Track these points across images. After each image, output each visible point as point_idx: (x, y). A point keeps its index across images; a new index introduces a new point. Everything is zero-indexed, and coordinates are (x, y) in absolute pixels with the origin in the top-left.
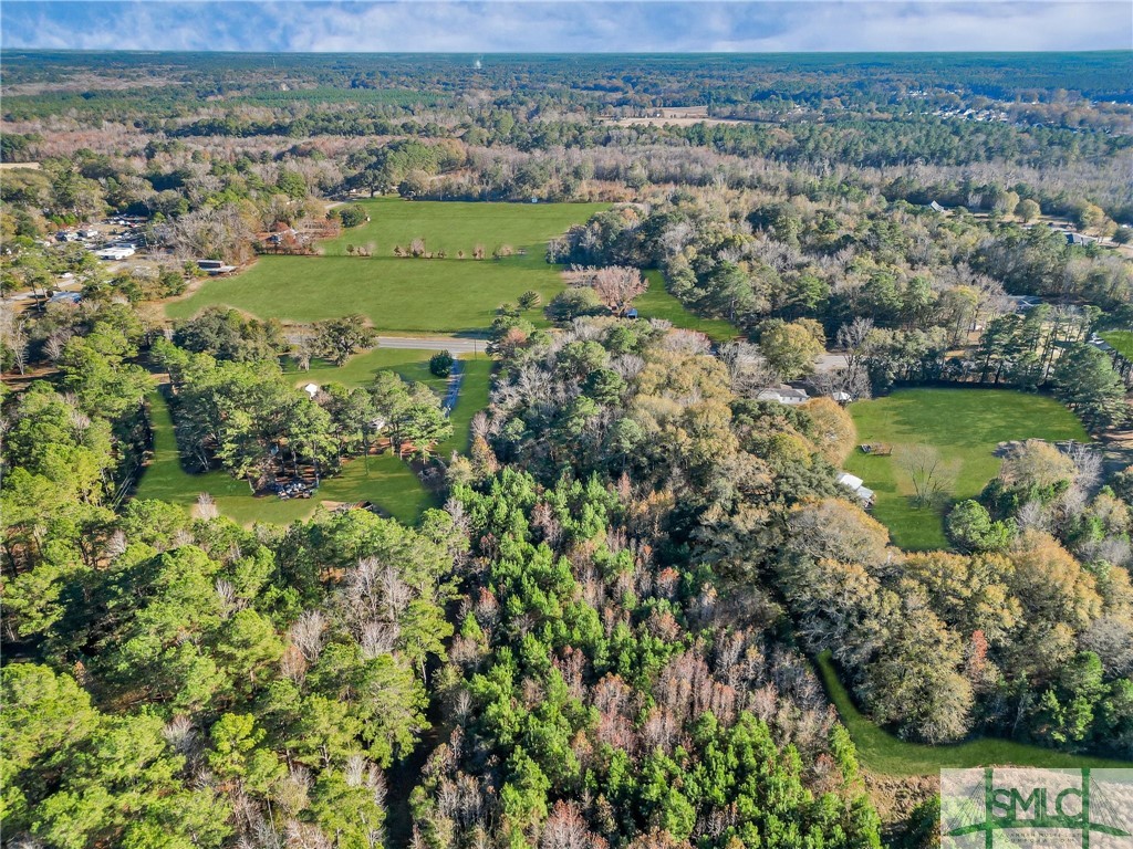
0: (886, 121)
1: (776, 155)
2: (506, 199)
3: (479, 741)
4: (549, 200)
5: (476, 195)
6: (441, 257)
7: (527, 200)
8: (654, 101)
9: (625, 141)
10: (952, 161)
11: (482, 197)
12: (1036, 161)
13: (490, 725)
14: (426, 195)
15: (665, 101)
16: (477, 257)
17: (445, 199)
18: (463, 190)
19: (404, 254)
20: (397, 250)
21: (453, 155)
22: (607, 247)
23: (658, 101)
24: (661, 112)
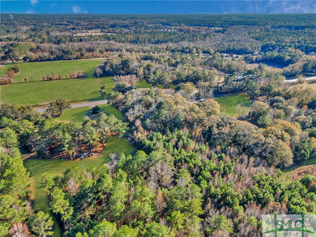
0: (150, 32)
1: (131, 42)
2: (62, 59)
3: (214, 200)
4: (77, 58)
5: (52, 59)
6: (59, 79)
7: (70, 59)
8: (83, 28)
9: (87, 40)
10: (174, 42)
11: (54, 59)
12: (192, 40)
13: (214, 195)
14: (34, 60)
15: (86, 28)
16: (72, 77)
17: (41, 61)
18: (46, 58)
19: (46, 79)
20: (43, 78)
21: (33, 47)
22: (114, 70)
23: (84, 28)
24: (87, 31)
